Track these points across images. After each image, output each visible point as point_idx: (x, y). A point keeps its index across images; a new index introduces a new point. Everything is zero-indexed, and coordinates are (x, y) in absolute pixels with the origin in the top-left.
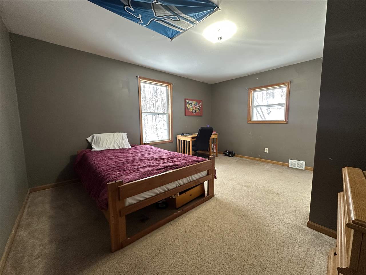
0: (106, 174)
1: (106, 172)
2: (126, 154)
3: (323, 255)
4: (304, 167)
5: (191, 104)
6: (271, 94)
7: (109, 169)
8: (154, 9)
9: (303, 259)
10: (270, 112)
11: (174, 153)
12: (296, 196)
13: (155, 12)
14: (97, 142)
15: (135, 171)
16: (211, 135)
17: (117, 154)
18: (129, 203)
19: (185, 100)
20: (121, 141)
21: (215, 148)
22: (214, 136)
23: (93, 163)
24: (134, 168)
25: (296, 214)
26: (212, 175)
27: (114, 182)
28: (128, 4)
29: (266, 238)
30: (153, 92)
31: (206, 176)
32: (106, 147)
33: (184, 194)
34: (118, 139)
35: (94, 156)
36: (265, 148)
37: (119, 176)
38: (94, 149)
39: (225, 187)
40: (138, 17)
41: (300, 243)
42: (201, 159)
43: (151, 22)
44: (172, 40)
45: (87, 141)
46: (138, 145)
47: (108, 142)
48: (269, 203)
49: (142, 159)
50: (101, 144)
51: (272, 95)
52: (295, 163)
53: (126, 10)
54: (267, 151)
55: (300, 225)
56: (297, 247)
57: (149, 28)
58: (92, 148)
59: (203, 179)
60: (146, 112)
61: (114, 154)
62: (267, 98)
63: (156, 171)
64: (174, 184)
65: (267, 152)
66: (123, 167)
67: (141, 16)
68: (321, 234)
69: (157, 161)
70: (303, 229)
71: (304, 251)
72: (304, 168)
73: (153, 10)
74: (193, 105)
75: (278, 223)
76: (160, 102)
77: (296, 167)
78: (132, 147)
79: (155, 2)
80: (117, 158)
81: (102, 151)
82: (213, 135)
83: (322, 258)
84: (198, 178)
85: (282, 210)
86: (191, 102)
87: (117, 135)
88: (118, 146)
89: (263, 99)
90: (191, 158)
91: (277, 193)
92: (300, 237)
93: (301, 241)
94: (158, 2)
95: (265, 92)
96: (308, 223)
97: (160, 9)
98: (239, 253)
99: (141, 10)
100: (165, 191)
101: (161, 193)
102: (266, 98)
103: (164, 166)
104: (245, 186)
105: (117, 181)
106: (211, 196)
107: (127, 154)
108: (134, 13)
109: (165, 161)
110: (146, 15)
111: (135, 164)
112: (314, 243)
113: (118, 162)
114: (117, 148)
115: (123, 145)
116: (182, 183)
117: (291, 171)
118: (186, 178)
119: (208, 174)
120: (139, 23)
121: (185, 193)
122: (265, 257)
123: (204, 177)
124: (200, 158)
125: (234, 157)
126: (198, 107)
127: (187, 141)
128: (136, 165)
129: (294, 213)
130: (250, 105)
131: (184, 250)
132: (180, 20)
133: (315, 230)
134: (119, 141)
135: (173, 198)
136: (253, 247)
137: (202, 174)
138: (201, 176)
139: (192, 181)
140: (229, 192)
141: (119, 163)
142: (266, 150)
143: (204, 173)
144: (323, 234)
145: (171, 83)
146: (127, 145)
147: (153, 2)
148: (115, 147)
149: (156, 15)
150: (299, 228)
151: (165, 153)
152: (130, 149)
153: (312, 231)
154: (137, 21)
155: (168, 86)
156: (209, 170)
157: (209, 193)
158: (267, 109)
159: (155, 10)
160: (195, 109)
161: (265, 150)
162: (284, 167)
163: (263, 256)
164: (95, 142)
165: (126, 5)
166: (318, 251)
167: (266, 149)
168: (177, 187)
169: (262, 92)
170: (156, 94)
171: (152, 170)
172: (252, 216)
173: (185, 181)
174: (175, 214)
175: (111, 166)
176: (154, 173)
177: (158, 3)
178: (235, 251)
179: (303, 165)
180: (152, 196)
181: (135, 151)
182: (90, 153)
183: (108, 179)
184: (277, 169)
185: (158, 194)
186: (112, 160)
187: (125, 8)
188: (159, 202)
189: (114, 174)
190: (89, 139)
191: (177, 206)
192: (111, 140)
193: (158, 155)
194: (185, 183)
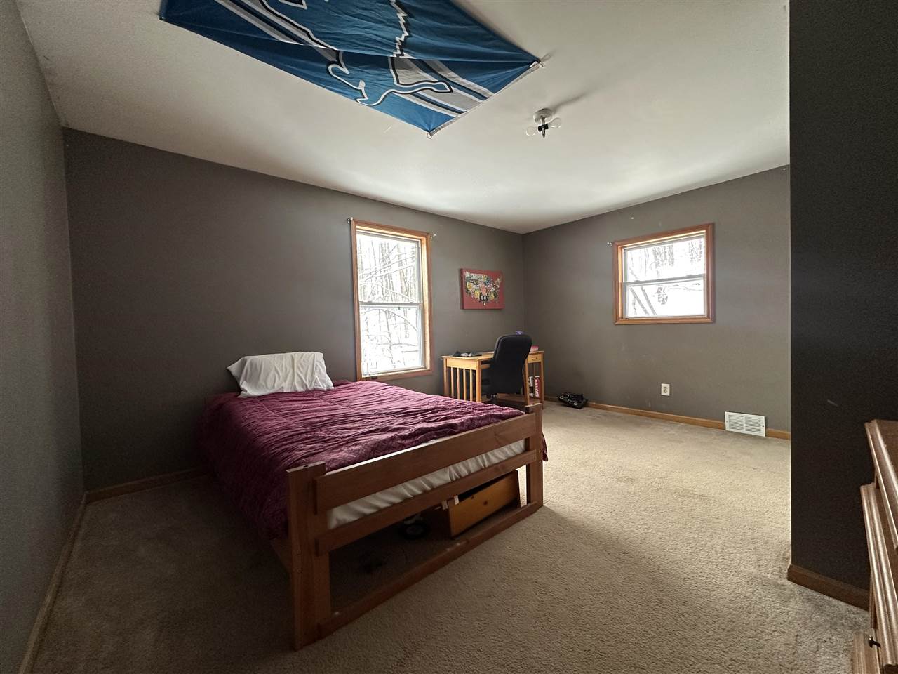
0: (279, 450)
1: (280, 444)
2: (323, 404)
3: (838, 652)
4: (763, 430)
5: (476, 283)
6: (666, 256)
7: (286, 439)
8: (394, 69)
9: (787, 665)
10: (665, 297)
11: (440, 400)
12: (751, 502)
13: (397, 76)
14: (251, 375)
15: (351, 441)
16: (527, 353)
17: (300, 402)
18: (338, 520)
19: (461, 272)
20: (309, 372)
21: (537, 387)
22: (534, 356)
23: (243, 424)
24: (347, 435)
25: (755, 548)
26: (536, 452)
27: (302, 467)
28: (336, 60)
29: (684, 609)
30: (381, 257)
31: (522, 453)
32: (273, 387)
33: (469, 500)
34: (302, 367)
35: (246, 410)
36: (663, 385)
37: (314, 454)
38: (246, 392)
39: (569, 484)
40: (358, 86)
41: (775, 621)
42: (508, 411)
43: (386, 96)
44: (431, 135)
45: (229, 372)
46: (349, 380)
47: (278, 374)
48: (683, 522)
49: (363, 413)
50: (261, 381)
51: (668, 257)
52: (739, 419)
53: (331, 72)
54: (668, 390)
55: (769, 575)
56: (767, 631)
57: (381, 110)
58: (240, 390)
59: (516, 460)
60: (370, 303)
61: (295, 403)
62: (657, 264)
63: (403, 442)
64: (446, 472)
65: (668, 394)
66: (321, 434)
67: (364, 86)
68: (827, 598)
69: (401, 419)
70: (778, 585)
71: (788, 642)
72: (763, 434)
73: (391, 70)
74: (480, 285)
75: (712, 570)
76: (396, 279)
77: (744, 432)
78: (337, 388)
79: (397, 55)
80: (303, 413)
81: (264, 396)
82: (531, 354)
83: (835, 659)
84: (504, 458)
85: (719, 538)
86: (475, 276)
87: (301, 357)
88: (303, 385)
89: (648, 268)
90: (484, 409)
91: (702, 496)
92: (774, 607)
93: (776, 616)
94: (404, 53)
95: (650, 250)
96: (789, 569)
97: (408, 68)
98: (619, 650)
99: (367, 73)
100: (425, 492)
101: (415, 496)
102: (654, 265)
103: (419, 429)
104: (620, 479)
105: (309, 466)
106: (535, 504)
107: (326, 403)
108: (349, 78)
109: (420, 417)
110: (376, 82)
111: (347, 426)
112: (810, 622)
113: (306, 421)
114: (300, 389)
115: (316, 382)
116: (464, 472)
117: (732, 440)
118: (473, 458)
119: (527, 448)
120: (358, 100)
121: (473, 498)
122: (687, 659)
123: (517, 455)
124: (506, 409)
125: (585, 409)
126: (493, 289)
127: (467, 371)
128: (351, 428)
129: (751, 546)
130: (620, 281)
131: (477, 643)
132: (451, 91)
133: (808, 587)
134: (304, 372)
135: (444, 508)
136: (655, 632)
137: (513, 448)
138: (510, 454)
139: (489, 467)
140: (580, 496)
141: (308, 425)
142: (666, 390)
143: (518, 446)
144: (831, 599)
145: (428, 234)
146: (324, 381)
147: (392, 53)
148: (295, 386)
149: (398, 82)
150: (766, 583)
151: (417, 399)
152: (332, 390)
153: (802, 591)
154: (355, 95)
155: (421, 240)
156: (529, 438)
157: (532, 499)
158: (658, 292)
159: (396, 70)
160: (484, 294)
161: (663, 390)
162: (714, 432)
163: (682, 655)
164: (248, 376)
165: (333, 63)
166: (822, 642)
167: (665, 388)
168: (452, 481)
169: (643, 250)
170: (387, 261)
171: (392, 439)
172: (643, 553)
173: (472, 465)
174: (449, 550)
175: (289, 431)
176: (398, 445)
177: (403, 55)
178: (608, 643)
179: (759, 425)
180: (394, 505)
181: (343, 395)
182: (237, 402)
183: (287, 462)
184: (696, 437)
185: (406, 500)
186: (291, 417)
187: (330, 67)
188: (408, 522)
189: (301, 450)
190: (234, 368)
191: (454, 531)
192: (286, 371)
193: (401, 404)
194: (472, 471)
